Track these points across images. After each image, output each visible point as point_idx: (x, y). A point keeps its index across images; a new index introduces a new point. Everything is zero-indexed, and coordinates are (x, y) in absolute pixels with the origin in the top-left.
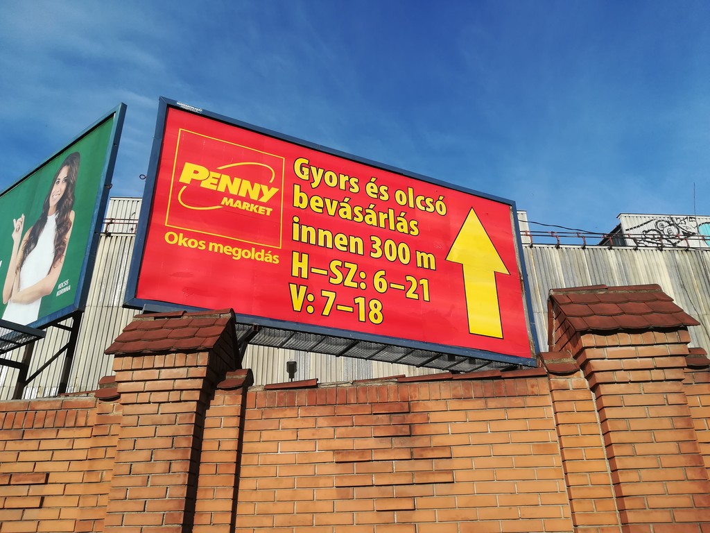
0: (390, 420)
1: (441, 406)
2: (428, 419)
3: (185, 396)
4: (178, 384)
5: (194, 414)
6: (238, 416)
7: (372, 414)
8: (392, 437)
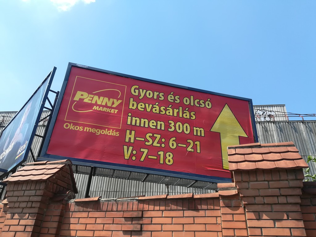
2: (152, 221)
3: (34, 205)
4: (32, 199)
5: (36, 214)
6: (59, 216)
7: (123, 217)
8: (131, 231)
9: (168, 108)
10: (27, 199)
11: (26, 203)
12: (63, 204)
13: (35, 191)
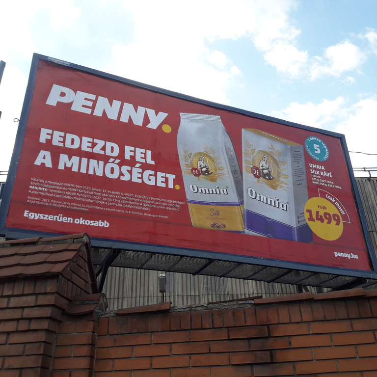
0: (249, 346)
1: (303, 329)
2: (290, 343)
3: (34, 325)
4: (27, 313)
5: (43, 345)
6: (90, 344)
7: (229, 339)
8: (252, 365)
10: (17, 314)
11: (16, 322)
12: (93, 321)
13: (34, 297)
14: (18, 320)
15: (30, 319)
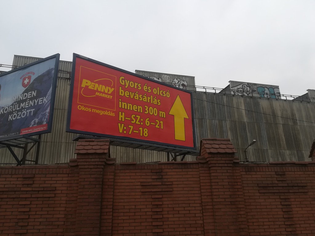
0: (156, 174)
1: (170, 171)
2: (167, 174)
5: (102, 172)
7: (151, 172)
8: (157, 179)
9: (144, 96)
10: (94, 163)
12: (114, 166)
13: (99, 159)
14: (94, 165)
15: (98, 165)
